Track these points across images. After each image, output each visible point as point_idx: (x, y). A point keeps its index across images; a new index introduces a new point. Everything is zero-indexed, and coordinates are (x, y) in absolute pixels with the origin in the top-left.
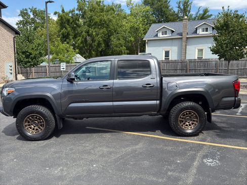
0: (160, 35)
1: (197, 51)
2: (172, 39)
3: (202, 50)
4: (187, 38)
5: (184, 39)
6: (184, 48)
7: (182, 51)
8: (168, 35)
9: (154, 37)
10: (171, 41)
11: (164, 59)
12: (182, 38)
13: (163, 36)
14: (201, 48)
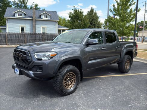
0: (17, 16)
1: (42, 28)
2: (26, 19)
3: (45, 28)
4: (36, 20)
5: (34, 20)
6: (35, 26)
7: (33, 28)
8: (23, 17)
9: (12, 16)
10: (25, 21)
11: (21, 32)
12: (32, 20)
13: (19, 17)
14: (44, 27)
